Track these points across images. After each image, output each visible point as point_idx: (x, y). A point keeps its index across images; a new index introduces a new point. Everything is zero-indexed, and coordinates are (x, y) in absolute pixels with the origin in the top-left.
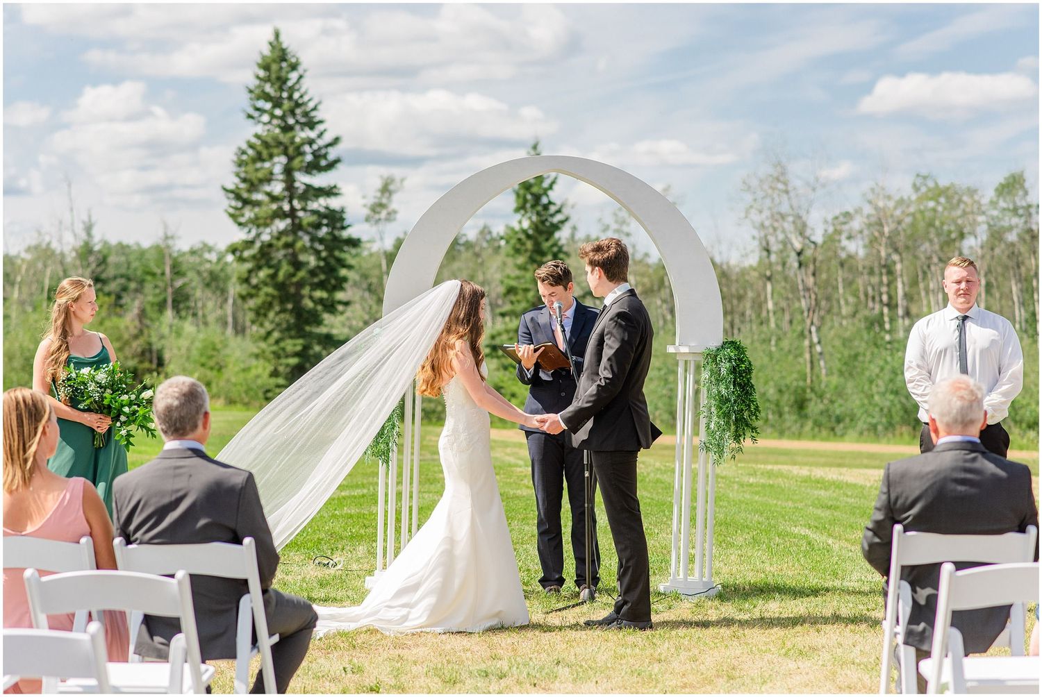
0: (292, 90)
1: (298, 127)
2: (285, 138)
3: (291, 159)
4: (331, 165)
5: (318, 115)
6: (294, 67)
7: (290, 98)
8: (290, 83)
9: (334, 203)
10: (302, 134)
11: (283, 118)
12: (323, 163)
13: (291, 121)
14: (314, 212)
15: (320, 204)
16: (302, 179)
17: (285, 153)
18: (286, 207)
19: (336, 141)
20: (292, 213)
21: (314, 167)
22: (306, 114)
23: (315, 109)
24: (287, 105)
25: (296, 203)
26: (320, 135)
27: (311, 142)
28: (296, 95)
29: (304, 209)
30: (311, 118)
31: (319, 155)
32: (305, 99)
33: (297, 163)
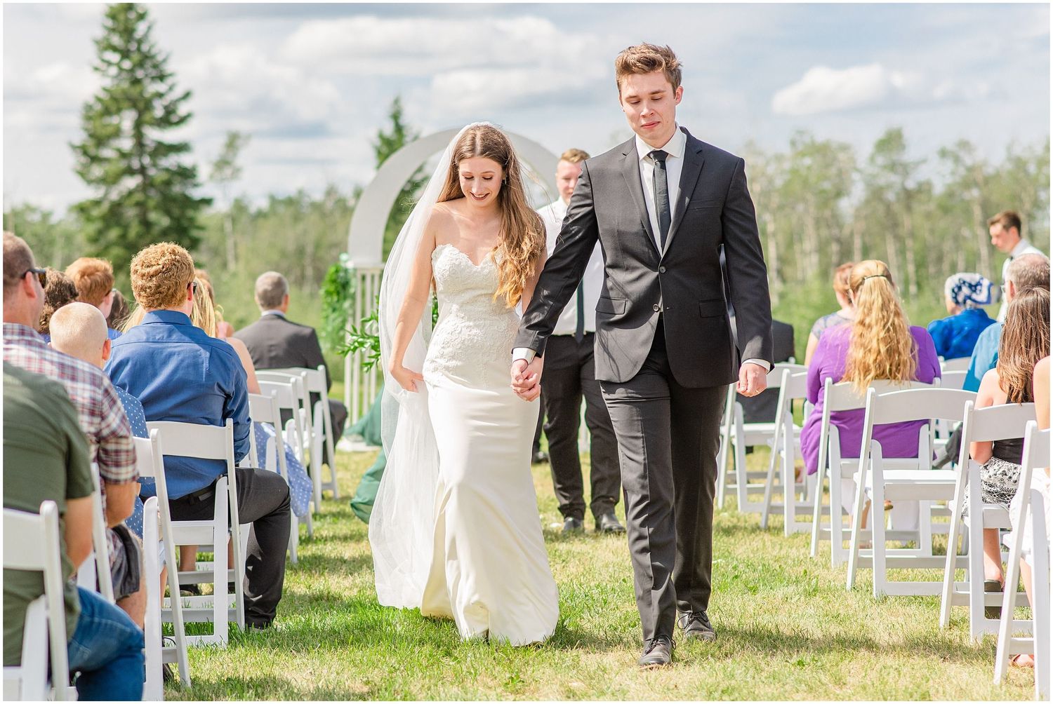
0: (140, 42)
1: (147, 82)
2: (135, 91)
3: (141, 114)
4: (182, 120)
5: (168, 68)
6: (141, 17)
7: (139, 49)
8: (138, 35)
9: (185, 160)
10: (152, 88)
11: (132, 71)
12: (174, 117)
13: (140, 74)
14: (167, 170)
15: (171, 161)
16: (153, 135)
17: (134, 106)
18: (135, 164)
19: (187, 96)
20: (142, 170)
21: (167, 121)
22: (155, 66)
23: (166, 60)
24: (137, 56)
25: (147, 160)
26: (171, 88)
27: (160, 95)
28: (145, 48)
29: (155, 165)
30: (161, 71)
31: (169, 111)
32: (153, 51)
33: (147, 117)
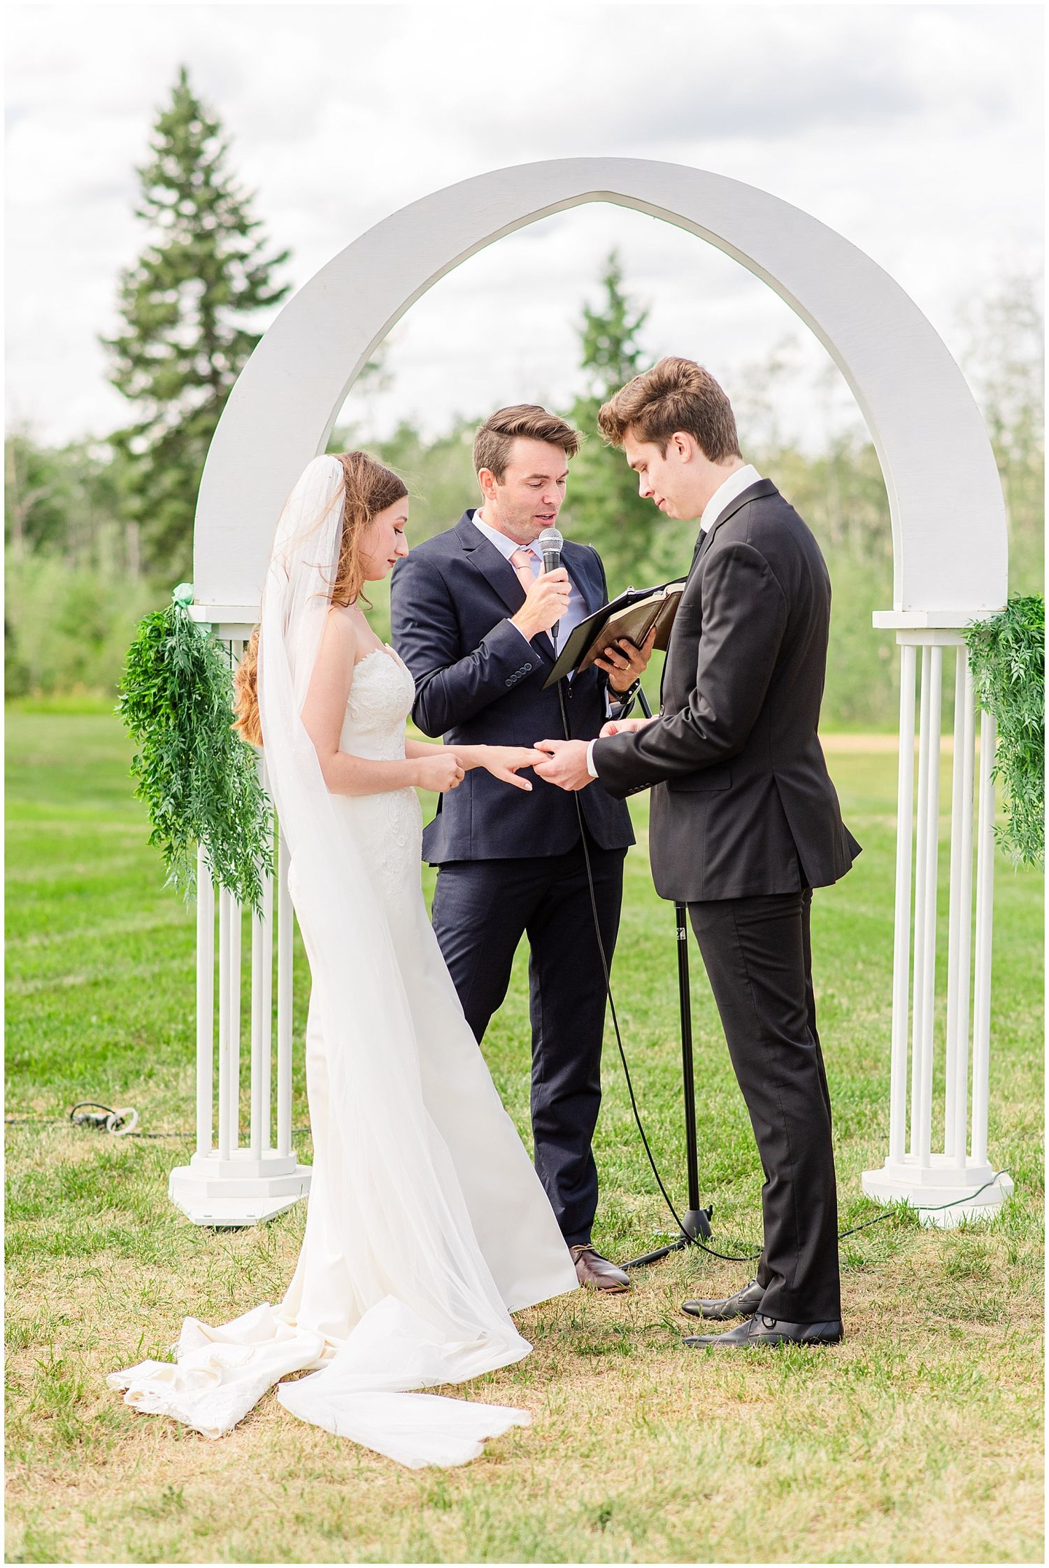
0: (208, 171)
1: (220, 235)
2: (200, 249)
3: (210, 285)
4: (277, 297)
5: (251, 214)
6: (211, 131)
7: (207, 183)
8: (204, 161)
10: (229, 244)
11: (196, 217)
12: (263, 292)
13: (209, 222)
16: (230, 320)
17: (201, 274)
18: (203, 367)
19: (282, 258)
20: (213, 378)
21: (248, 300)
22: (234, 211)
23: (248, 201)
24: (203, 194)
25: (220, 361)
26: (259, 246)
27: (242, 257)
28: (216, 180)
30: (242, 218)
31: (256, 280)
32: (230, 188)
33: (219, 292)
